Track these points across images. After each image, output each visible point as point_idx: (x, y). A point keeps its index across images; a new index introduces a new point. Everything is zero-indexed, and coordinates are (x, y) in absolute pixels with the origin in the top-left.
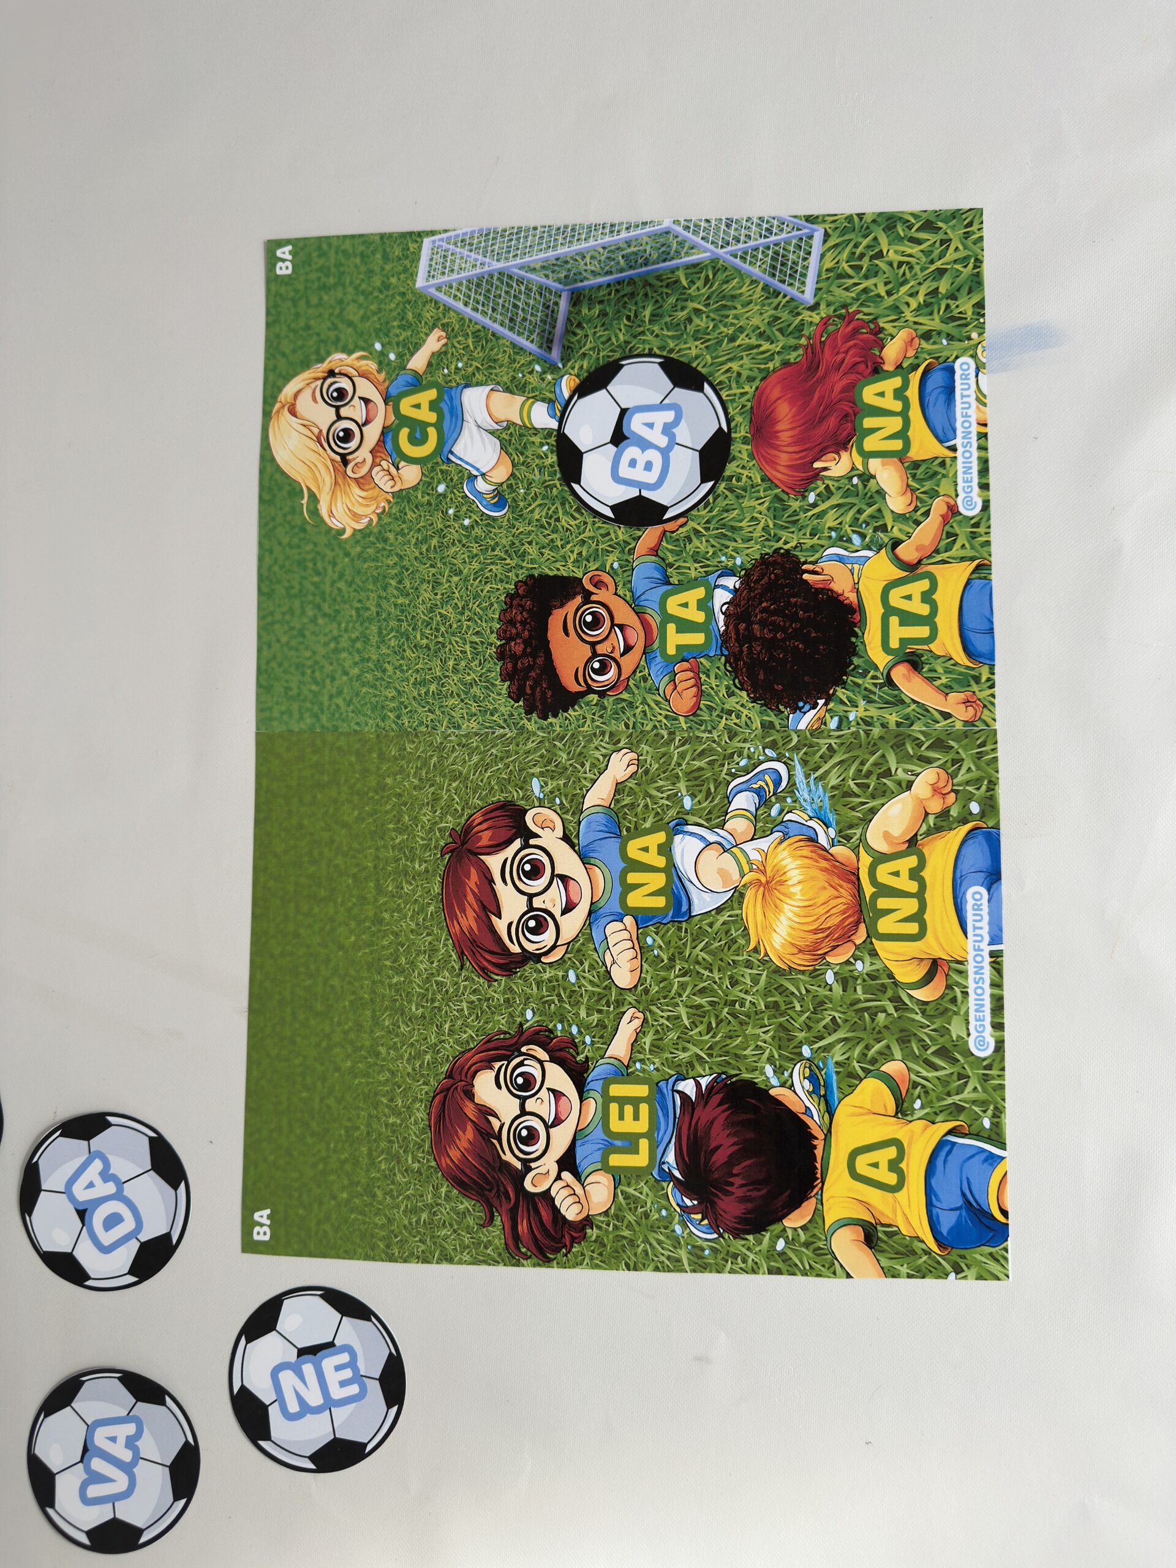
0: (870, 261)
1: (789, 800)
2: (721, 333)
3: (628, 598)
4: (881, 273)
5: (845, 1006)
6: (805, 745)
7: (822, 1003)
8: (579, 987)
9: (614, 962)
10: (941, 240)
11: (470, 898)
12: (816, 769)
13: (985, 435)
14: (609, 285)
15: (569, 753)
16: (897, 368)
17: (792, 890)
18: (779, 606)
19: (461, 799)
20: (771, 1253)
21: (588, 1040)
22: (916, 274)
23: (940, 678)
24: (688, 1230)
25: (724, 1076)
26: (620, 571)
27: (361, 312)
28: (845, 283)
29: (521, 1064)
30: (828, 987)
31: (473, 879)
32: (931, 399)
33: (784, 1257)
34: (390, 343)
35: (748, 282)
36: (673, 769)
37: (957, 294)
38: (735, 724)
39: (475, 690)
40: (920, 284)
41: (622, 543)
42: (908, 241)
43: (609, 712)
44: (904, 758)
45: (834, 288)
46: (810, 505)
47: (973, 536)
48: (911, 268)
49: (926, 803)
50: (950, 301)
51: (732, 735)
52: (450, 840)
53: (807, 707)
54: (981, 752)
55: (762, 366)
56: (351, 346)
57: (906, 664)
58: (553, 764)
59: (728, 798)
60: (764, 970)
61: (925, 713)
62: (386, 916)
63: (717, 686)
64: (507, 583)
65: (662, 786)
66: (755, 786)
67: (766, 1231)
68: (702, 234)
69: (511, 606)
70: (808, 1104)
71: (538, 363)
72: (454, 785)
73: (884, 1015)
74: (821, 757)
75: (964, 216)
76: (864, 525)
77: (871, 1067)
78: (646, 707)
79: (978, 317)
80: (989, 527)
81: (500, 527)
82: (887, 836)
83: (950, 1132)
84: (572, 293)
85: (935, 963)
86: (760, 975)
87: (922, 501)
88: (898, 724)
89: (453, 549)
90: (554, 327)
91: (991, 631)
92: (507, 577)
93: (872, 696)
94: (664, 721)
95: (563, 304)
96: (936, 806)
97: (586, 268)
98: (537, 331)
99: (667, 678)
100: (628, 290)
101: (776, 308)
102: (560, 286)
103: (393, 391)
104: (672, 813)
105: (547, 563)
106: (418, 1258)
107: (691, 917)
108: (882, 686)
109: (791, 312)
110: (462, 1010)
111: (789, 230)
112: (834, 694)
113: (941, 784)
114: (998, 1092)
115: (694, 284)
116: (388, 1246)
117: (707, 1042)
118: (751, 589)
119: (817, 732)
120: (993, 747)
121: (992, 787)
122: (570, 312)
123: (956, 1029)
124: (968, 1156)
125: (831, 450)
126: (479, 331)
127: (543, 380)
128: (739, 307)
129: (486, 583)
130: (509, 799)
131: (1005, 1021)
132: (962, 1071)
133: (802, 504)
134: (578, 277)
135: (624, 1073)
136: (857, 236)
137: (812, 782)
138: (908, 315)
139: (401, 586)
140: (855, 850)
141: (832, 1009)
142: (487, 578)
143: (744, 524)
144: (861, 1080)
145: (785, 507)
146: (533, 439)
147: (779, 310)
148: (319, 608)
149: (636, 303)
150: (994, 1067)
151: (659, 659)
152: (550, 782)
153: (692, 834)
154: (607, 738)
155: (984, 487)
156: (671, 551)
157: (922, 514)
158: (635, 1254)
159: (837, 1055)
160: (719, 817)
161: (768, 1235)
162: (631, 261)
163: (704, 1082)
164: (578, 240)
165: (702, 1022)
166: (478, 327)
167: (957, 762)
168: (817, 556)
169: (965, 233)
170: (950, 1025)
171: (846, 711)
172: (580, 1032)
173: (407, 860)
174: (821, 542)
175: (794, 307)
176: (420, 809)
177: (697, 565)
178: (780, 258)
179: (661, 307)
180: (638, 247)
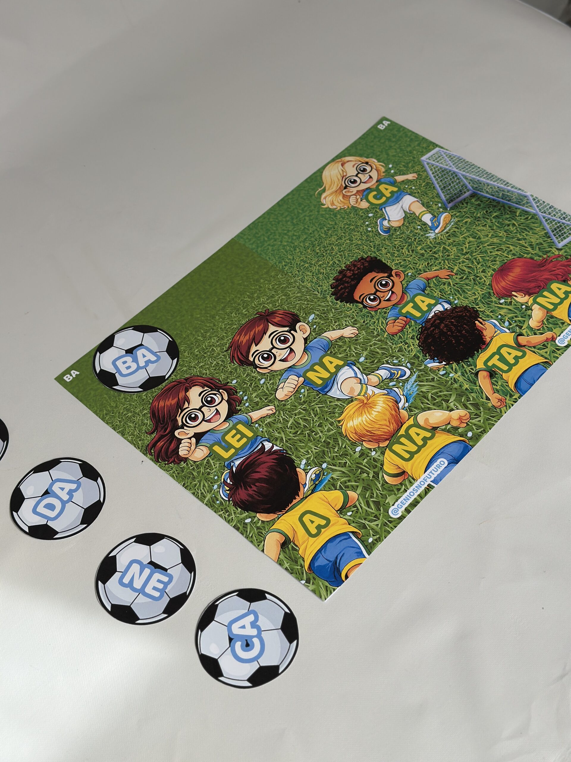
1: (401, 384)
2: (516, 236)
3: (404, 286)
5: (354, 462)
6: (424, 372)
7: (347, 455)
8: (261, 386)
11: (252, 333)
12: (421, 381)
14: (489, 199)
15: (334, 316)
17: (373, 412)
18: (458, 324)
19: (281, 303)
20: (241, 521)
21: (247, 404)
23: (497, 386)
24: (219, 490)
25: (285, 451)
27: (394, 154)
29: (215, 394)
30: (354, 452)
31: (259, 328)
33: (245, 526)
34: (395, 168)
35: (541, 228)
36: (367, 346)
38: (405, 348)
39: (321, 276)
41: (418, 270)
43: (362, 314)
44: (458, 401)
46: (499, 303)
47: (554, 352)
51: (400, 350)
52: (264, 312)
53: (438, 361)
54: (489, 419)
55: (522, 254)
57: (488, 373)
58: (325, 315)
59: (379, 368)
60: (335, 430)
61: (480, 393)
62: (217, 317)
63: (410, 332)
65: (358, 348)
66: (392, 371)
67: (248, 512)
68: (538, 204)
70: (307, 483)
71: (441, 204)
72: (283, 297)
73: (367, 475)
74: (427, 379)
76: (514, 321)
77: (344, 488)
78: (377, 321)
80: (563, 353)
82: (427, 420)
83: (353, 532)
84: (474, 193)
85: (404, 472)
86: (333, 430)
87: (543, 328)
88: (466, 389)
89: (357, 233)
90: (457, 198)
91: (532, 385)
92: (367, 252)
93: (465, 374)
94: (379, 330)
95: (467, 194)
96: (455, 423)
97: (486, 189)
98: (450, 195)
99: (394, 318)
100: (495, 204)
101: (544, 241)
102: (471, 188)
103: (383, 180)
104: (353, 359)
106: (113, 425)
107: (326, 394)
108: (472, 373)
109: (549, 245)
110: (212, 363)
113: (464, 418)
114: (386, 533)
115: (521, 217)
116: (106, 414)
117: (290, 436)
118: (452, 313)
120: (496, 420)
121: (483, 432)
122: (467, 197)
123: (390, 500)
124: (352, 546)
127: (438, 209)
128: (531, 233)
129: (358, 249)
130: (298, 314)
131: (412, 511)
132: (378, 516)
134: (480, 190)
135: (249, 424)
137: (415, 385)
139: (327, 231)
140: (410, 417)
141: (348, 459)
142: (360, 248)
143: (469, 293)
144: (336, 489)
145: (489, 297)
148: (293, 219)
149: (494, 209)
150: (392, 523)
151: (397, 311)
152: (318, 319)
153: (353, 370)
154: (353, 320)
156: (434, 283)
157: (539, 333)
158: (191, 483)
159: (335, 475)
161: (247, 514)
162: (505, 197)
163: (275, 448)
164: (491, 180)
165: (295, 429)
166: (431, 182)
167: (478, 415)
168: (487, 319)
170: (389, 496)
171: (450, 372)
172: (247, 400)
173: (242, 307)
174: (492, 316)
175: (552, 245)
176: (264, 296)
177: (439, 293)
178: (560, 228)
179: (502, 216)
180: (510, 194)
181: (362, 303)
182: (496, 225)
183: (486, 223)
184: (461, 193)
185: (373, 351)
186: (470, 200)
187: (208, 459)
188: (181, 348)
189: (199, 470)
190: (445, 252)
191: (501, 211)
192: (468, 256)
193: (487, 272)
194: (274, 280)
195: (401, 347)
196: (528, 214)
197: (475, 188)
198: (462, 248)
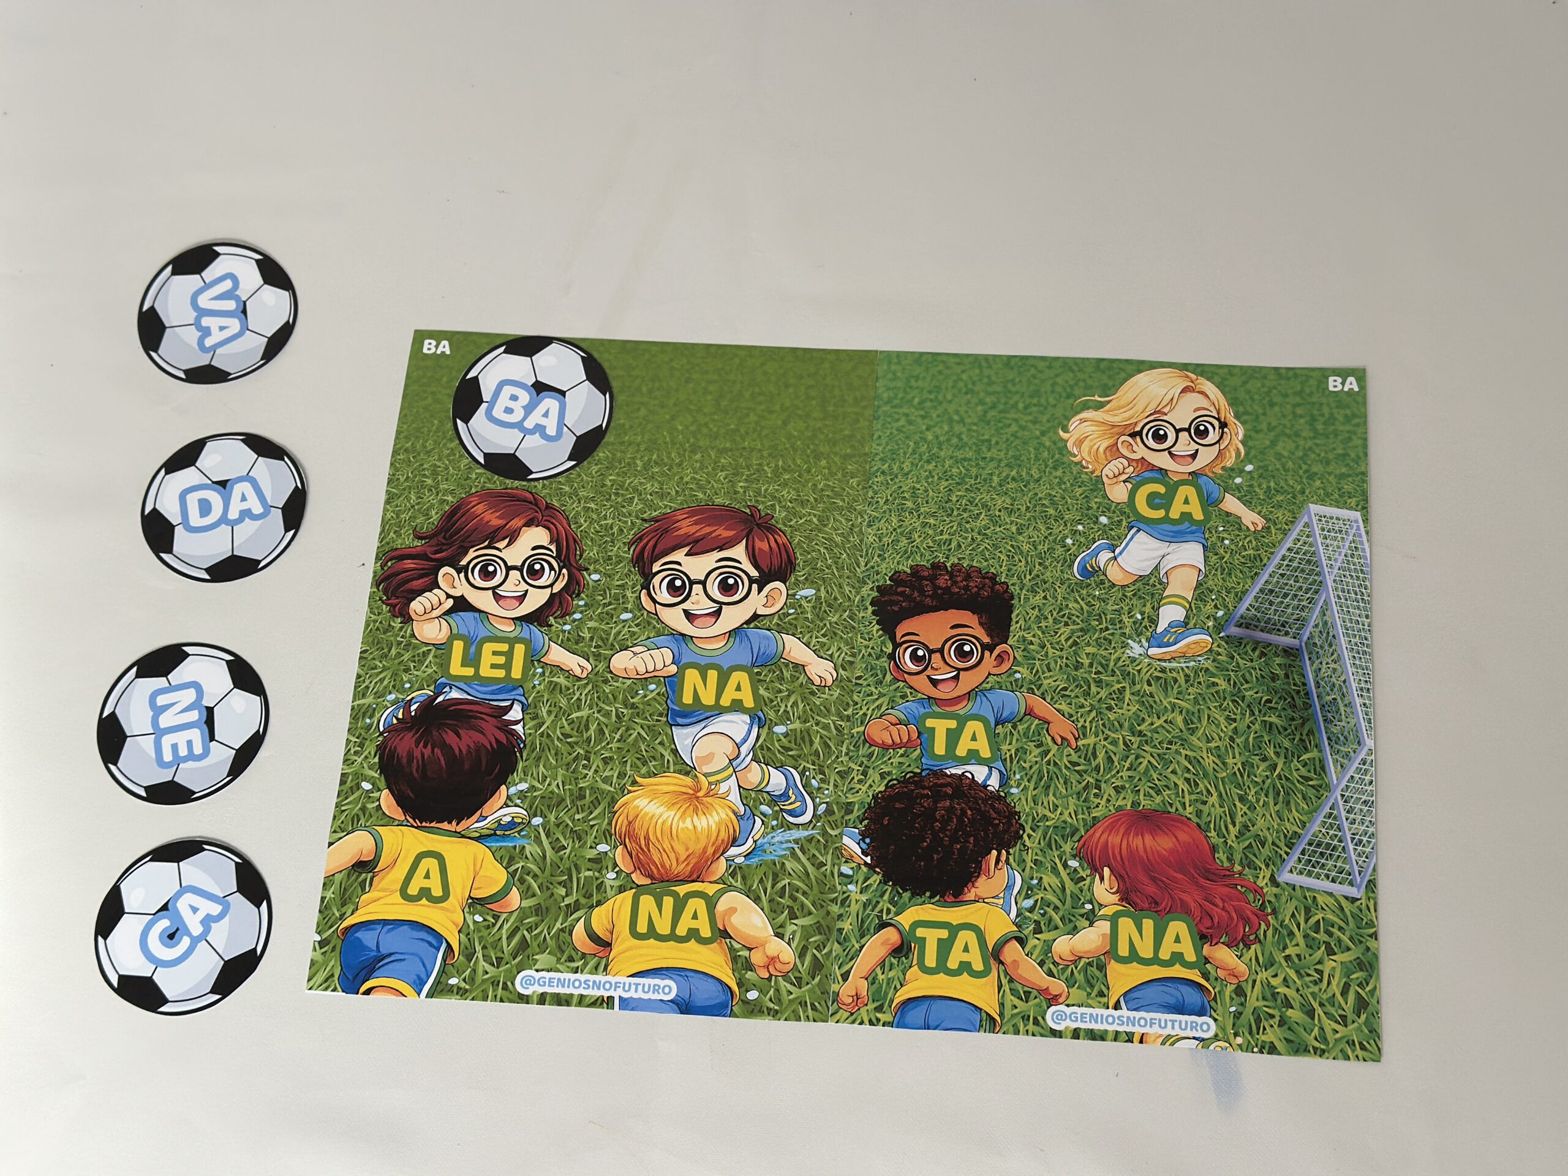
0: (1324, 942)
1: (774, 823)
2: (1249, 789)
3: (984, 685)
4: (1311, 951)
5: (575, 859)
6: (827, 842)
7: (580, 840)
8: (615, 622)
9: (635, 654)
10: (1346, 1016)
11: (708, 530)
12: (802, 849)
13: (1130, 1041)
14: (1304, 684)
15: (836, 623)
16: (1206, 958)
17: (689, 820)
18: (966, 825)
19: (800, 525)
20: (359, 777)
21: (567, 627)
22: (1308, 987)
23: (883, 973)
24: (389, 705)
25: (522, 746)
26: (1012, 679)
27: (1286, 454)
28: (1300, 915)
30: (594, 845)
32: (1171, 989)
33: (355, 789)
34: (1252, 478)
35: (1304, 818)
36: (813, 718)
37: (1286, 1027)
38: (853, 778)
39: (904, 541)
40: (1298, 990)
41: (1040, 682)
42: (1345, 983)
43: (873, 662)
44: (807, 932)
45: (1294, 903)
46: (1066, 861)
47: (1025, 1018)
48: (1315, 983)
49: (761, 949)
50: (1277, 1018)
51: (842, 775)
52: (763, 514)
53: (864, 846)
54: (806, 1005)
55: (1212, 826)
56: (1250, 443)
57: (900, 942)
58: (827, 609)
59: (781, 767)
60: (615, 788)
61: (849, 957)
62: (698, 456)
63: (892, 763)
64: (1007, 575)
65: (798, 707)
66: (791, 792)
67: (380, 774)
69: (984, 578)
70: (489, 819)
71: (1225, 614)
72: (815, 520)
73: (564, 894)
74: (814, 855)
75: (1372, 1042)
76: (1042, 912)
77: (516, 878)
78: (876, 697)
79: (1259, 1046)
80: (1033, 1035)
81: (1062, 572)
82: (733, 910)
83: (449, 946)
84: (1297, 649)
85: (607, 945)
86: (611, 785)
87: (1064, 970)
88: (840, 930)
89: (1043, 528)
90: (1262, 631)
91: (927, 1027)
92: (1013, 575)
93: (870, 907)
94: (861, 713)
95: (1287, 641)
96: (757, 958)
97: (1324, 663)
98: (1259, 615)
99: (903, 717)
100: (1299, 702)
101: (1273, 844)
102: (1305, 638)
103: (1202, 480)
104: (772, 714)
105: (1024, 612)
106: (394, 475)
107: (671, 725)
108: (880, 917)
109: (1270, 859)
110: (606, 519)
111: (1360, 863)
112: (875, 872)
113: (778, 966)
114: (481, 995)
115: (1303, 767)
116: (406, 450)
117: (554, 733)
118: (985, 801)
119: (840, 854)
120: (811, 1018)
121: (772, 1013)
122: (1277, 646)
123: (544, 959)
124: (425, 962)
125: (1121, 886)
126: (1261, 561)
127: (1208, 618)
128: (1277, 808)
129: (1008, 556)
130: (797, 568)
131: (546, 1007)
132: (504, 962)
133: (1068, 854)
134: (1314, 656)
135: (534, 657)
136: (1351, 930)
137: (789, 845)
138: (1263, 975)
139: (1009, 480)
141: (573, 847)
142: (1013, 557)
143: (1051, 797)
144: (506, 868)
145: (1065, 838)
146: (1148, 604)
147: (1272, 847)
148: (994, 407)
149: (1284, 709)
150: (504, 992)
151: (922, 710)
152: (809, 605)
153: (749, 731)
154: (848, 658)
155: (1076, 1034)
156: (1028, 728)
157: (1050, 969)
158: (374, 659)
159: (531, 849)
160: (763, 757)
161: (376, 775)
162: (1330, 709)
163: (519, 728)
164: (1354, 657)
165: (572, 729)
166: (1265, 561)
167: (799, 982)
168: (1014, 865)
169: (1353, 1041)
170: (548, 954)
171: (857, 882)
172: (574, 621)
173: (747, 476)
174: (1028, 869)
175: (1276, 861)
176: (794, 489)
177: (1013, 752)
178: (1329, 852)
179: (1280, 733)
180: (1343, 713)
181: (896, 646)
182: (1247, 739)
183: (1238, 717)
184: (1281, 627)
185: (809, 735)
186: (1276, 655)
187: (430, 650)
188: (601, 454)
189: (402, 652)
190: (1114, 696)
191: (1290, 725)
192: (1136, 740)
193: (1122, 796)
194: (839, 480)
195: (851, 770)
196: (1320, 775)
197: (1311, 644)
198: (1146, 717)
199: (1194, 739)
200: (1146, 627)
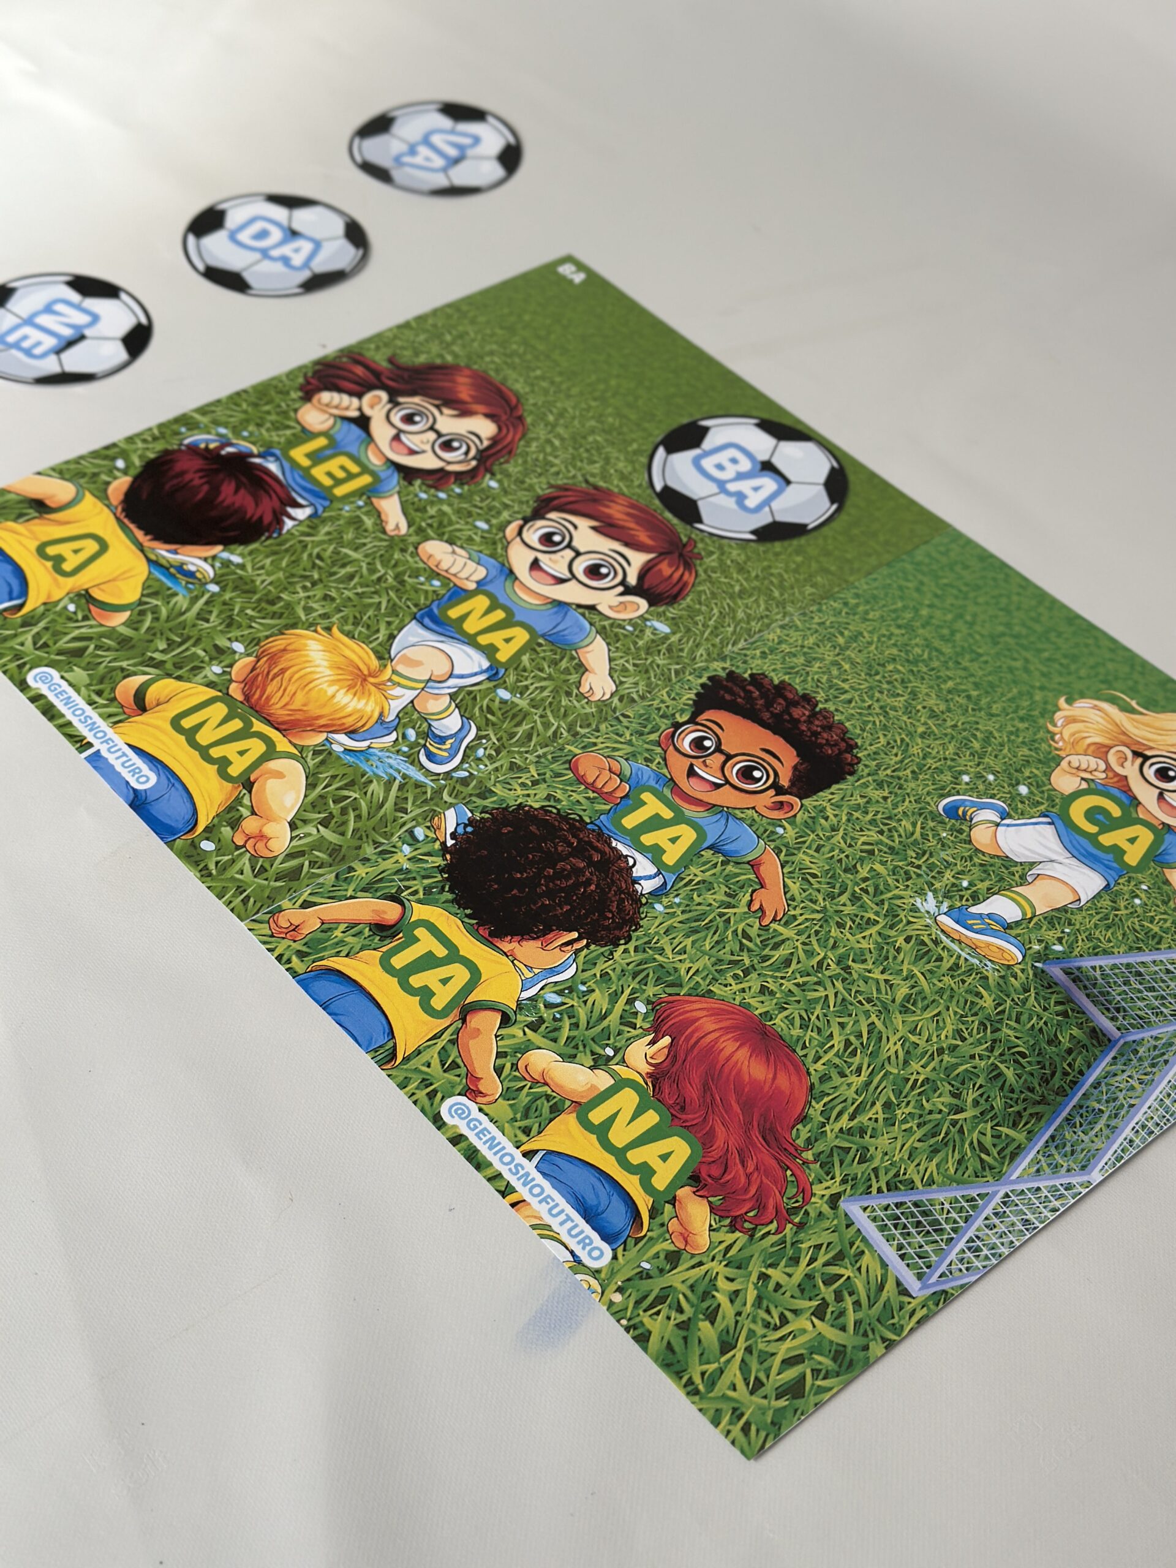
0: (823, 1299)
1: (405, 749)
2: (908, 1103)
3: (737, 812)
4: (798, 1294)
5: (205, 635)
6: (432, 799)
7: (229, 626)
8: (468, 522)
9: (454, 552)
10: (763, 1385)
11: (632, 525)
12: (401, 787)
13: (504, 1194)
14: (1081, 1073)
15: (658, 666)
16: (675, 1198)
18: (576, 894)
19: (719, 582)
20: (124, 455)
21: (423, 496)
22: (754, 1321)
26: (771, 828)
28: (826, 1252)
29: (467, 453)
30: (233, 639)
31: (643, 537)
32: (604, 1191)
33: (110, 458)
35: (938, 1178)
36: (544, 710)
37: (683, 1333)
38: (520, 777)
39: (798, 660)
40: (739, 1314)
41: (795, 852)
42: (802, 1355)
43: (654, 716)
44: (320, 843)
45: (834, 1237)
46: (635, 999)
47: (426, 1082)
48: (767, 1325)
49: (263, 821)
50: (683, 1318)
51: (513, 766)
52: (696, 551)
53: (460, 830)
54: (241, 893)
55: (826, 1099)
57: (392, 923)
58: (664, 651)
60: (307, 619)
61: (331, 894)
63: (570, 796)
64: (869, 755)
65: (542, 692)
68: (1045, 1193)
69: (843, 739)
71: (1064, 952)
72: (737, 588)
73: (160, 649)
74: (406, 799)
75: (763, 1434)
76: (558, 1016)
77: (139, 609)
78: (623, 741)
79: (632, 1322)
80: (415, 1103)
81: (928, 793)
82: (279, 775)
84: (1109, 1040)
86: (307, 615)
87: (516, 1079)
88: (351, 869)
89: (951, 750)
90: (1088, 996)
91: (325, 1006)
92: (875, 760)
93: (402, 877)
94: (594, 740)
95: (1104, 1022)
96: (250, 825)
97: (1128, 1073)
98: (1100, 981)
99: (627, 773)
100: (1056, 1082)
101: (875, 1170)
102: (1130, 1038)
104: (511, 679)
105: (849, 792)
106: (427, 316)
109: (855, 1178)
110: (555, 458)
111: (953, 1267)
112: (444, 856)
113: (260, 846)
115: (993, 1136)
116: (459, 310)
117: (313, 548)
118: (620, 891)
119: (430, 818)
120: (232, 905)
121: (204, 873)
122: (1089, 1020)
123: (79, 674)
125: (665, 1064)
126: (1159, 943)
127: (1039, 941)
128: (917, 1145)
129: (889, 743)
130: (676, 606)
131: (32, 706)
132: (46, 650)
134: (1122, 1059)
135: (369, 493)
136: (868, 1315)
137: (396, 774)
138: (718, 1267)
139: (963, 695)
140: (302, 749)
141: (215, 627)
142: (893, 748)
143: (688, 941)
144: (143, 595)
145: (660, 982)
146: (987, 884)
147: (870, 1171)
148: (1017, 637)
149: (1032, 1074)
150: (16, 668)
151: (652, 783)
152: (652, 637)
153: (476, 674)
154: (635, 696)
155: (457, 1140)
156: (737, 875)
157: (503, 1067)
158: (246, 401)
159: (181, 600)
160: (462, 700)
162: (1085, 1116)
163: (289, 524)
165: (331, 557)
166: (1162, 946)
167: (260, 872)
169: (743, 1415)
170: (88, 674)
171: (416, 849)
174: (589, 973)
175: (862, 1187)
177: (698, 879)
178: (928, 1228)
179: (1002, 1088)
180: (1097, 1129)
181: (692, 720)
182: (958, 1065)
183: (970, 1040)
184: (1115, 1011)
185: (524, 718)
186: (1080, 1026)
189: (273, 413)
190: (858, 920)
191: (1021, 1092)
192: (835, 969)
193: (762, 998)
194: (797, 580)
195: (526, 770)
196: (1004, 1157)
197: (1132, 1048)
198: (870, 962)
199: (898, 1019)
200: (962, 897)
